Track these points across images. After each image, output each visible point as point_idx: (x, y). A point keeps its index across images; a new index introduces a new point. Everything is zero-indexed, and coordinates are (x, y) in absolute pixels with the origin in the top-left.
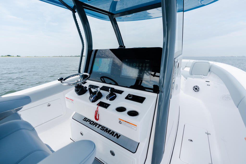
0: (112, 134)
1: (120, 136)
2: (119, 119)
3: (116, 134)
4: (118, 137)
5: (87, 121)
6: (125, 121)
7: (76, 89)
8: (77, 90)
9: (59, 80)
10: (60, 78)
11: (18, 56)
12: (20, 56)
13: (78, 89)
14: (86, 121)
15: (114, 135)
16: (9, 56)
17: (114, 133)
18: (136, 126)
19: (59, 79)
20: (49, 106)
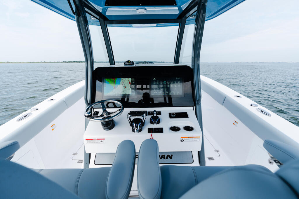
0: (163, 158)
1: (172, 155)
2: (181, 137)
3: (167, 155)
4: (171, 157)
6: (188, 137)
15: (166, 158)
17: (164, 155)
18: (199, 137)
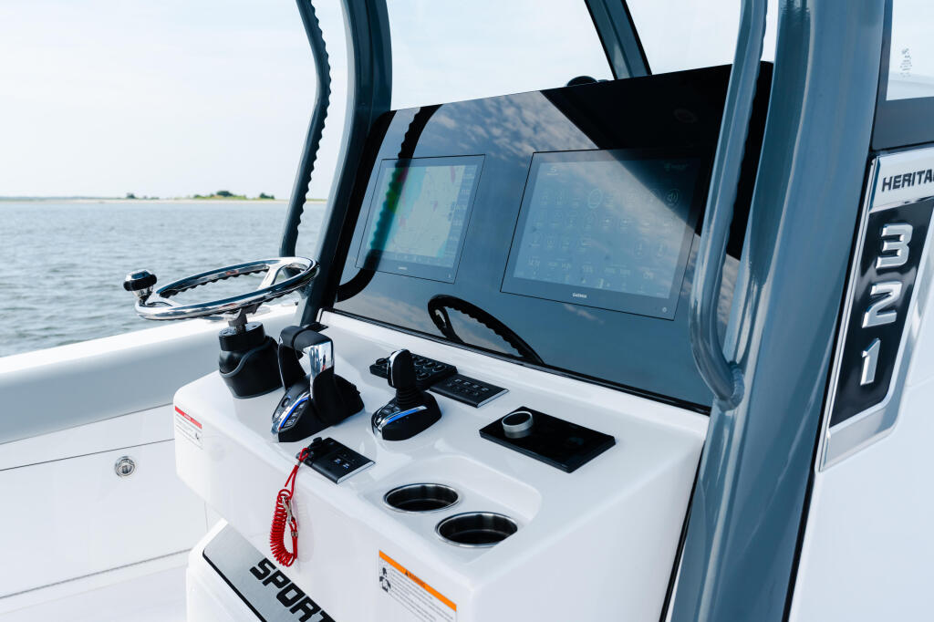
2: (382, 555)
5: (273, 579)
6: (407, 573)
7: (226, 354)
8: (230, 358)
9: (128, 286)
10: (134, 276)
11: (263, 196)
12: (273, 198)
13: (236, 355)
14: (265, 583)
16: (225, 194)
18: (453, 606)
19: (129, 279)
20: (126, 472)
